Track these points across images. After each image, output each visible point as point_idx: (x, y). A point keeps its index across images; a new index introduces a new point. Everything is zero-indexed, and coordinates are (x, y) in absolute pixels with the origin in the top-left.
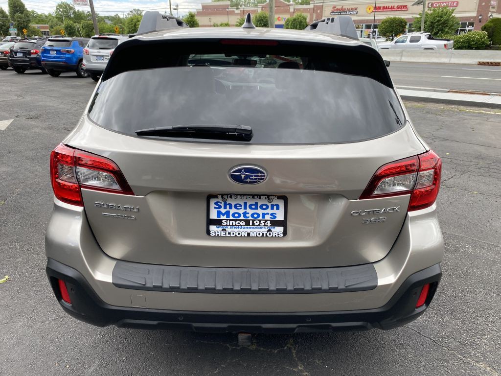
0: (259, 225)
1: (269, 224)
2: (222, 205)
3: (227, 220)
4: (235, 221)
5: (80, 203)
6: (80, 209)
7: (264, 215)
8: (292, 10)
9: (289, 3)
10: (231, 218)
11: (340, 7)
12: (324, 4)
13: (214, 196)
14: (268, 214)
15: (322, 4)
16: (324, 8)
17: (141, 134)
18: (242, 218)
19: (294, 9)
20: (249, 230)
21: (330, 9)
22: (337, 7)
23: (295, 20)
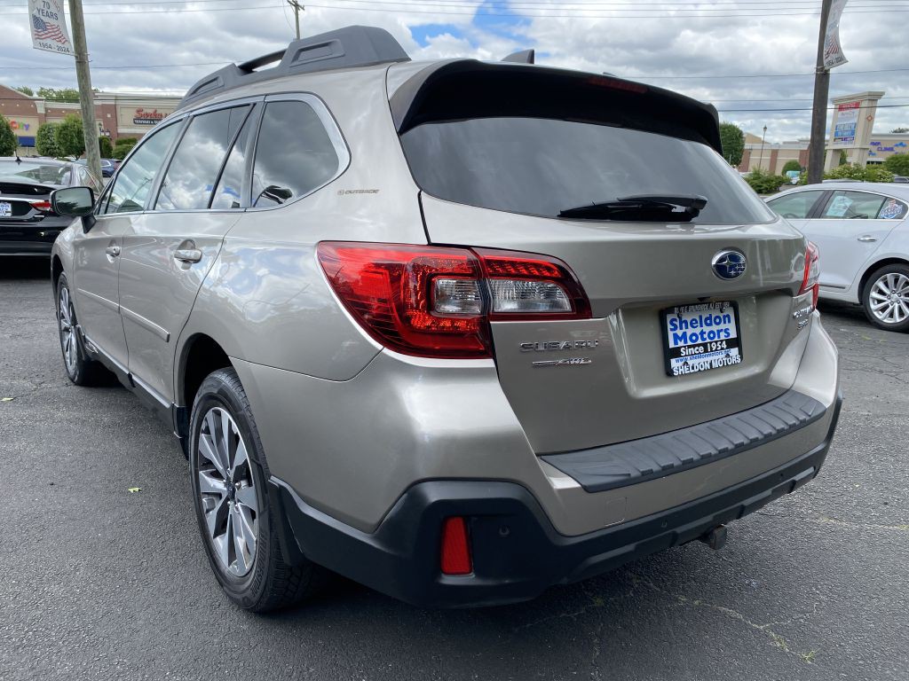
0: (716, 350)
1: (725, 346)
2: (678, 323)
3: (685, 347)
4: (694, 346)
5: (488, 352)
6: (488, 363)
7: (719, 331)
8: (41, 110)
9: (31, 97)
10: (689, 343)
11: (151, 111)
12: (119, 102)
13: (670, 310)
14: (722, 330)
15: (113, 103)
16: (118, 110)
17: (569, 215)
18: (700, 341)
19: (46, 109)
20: (709, 359)
21: (132, 114)
22: (145, 111)
23: (65, 127)
